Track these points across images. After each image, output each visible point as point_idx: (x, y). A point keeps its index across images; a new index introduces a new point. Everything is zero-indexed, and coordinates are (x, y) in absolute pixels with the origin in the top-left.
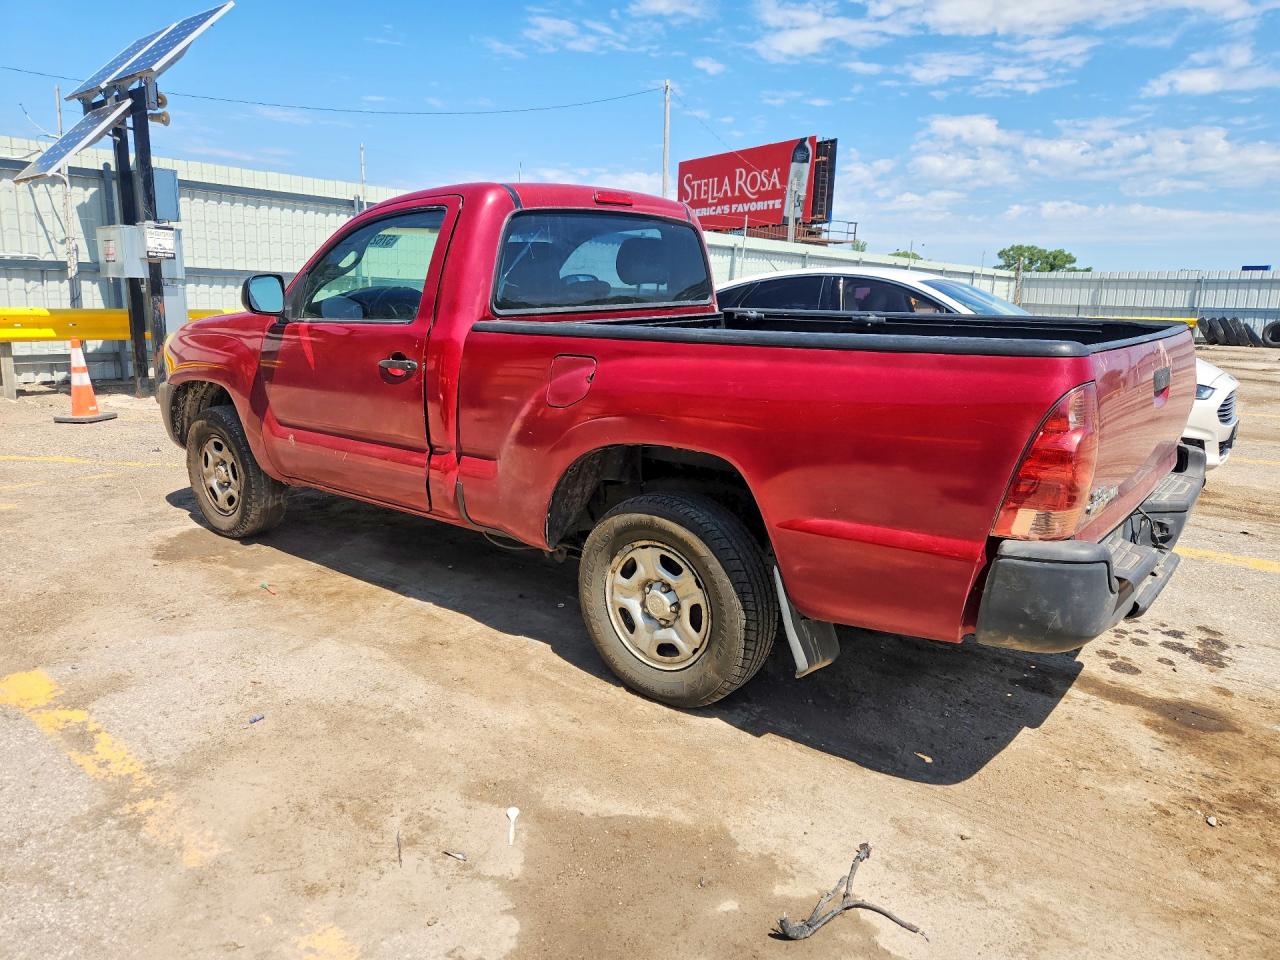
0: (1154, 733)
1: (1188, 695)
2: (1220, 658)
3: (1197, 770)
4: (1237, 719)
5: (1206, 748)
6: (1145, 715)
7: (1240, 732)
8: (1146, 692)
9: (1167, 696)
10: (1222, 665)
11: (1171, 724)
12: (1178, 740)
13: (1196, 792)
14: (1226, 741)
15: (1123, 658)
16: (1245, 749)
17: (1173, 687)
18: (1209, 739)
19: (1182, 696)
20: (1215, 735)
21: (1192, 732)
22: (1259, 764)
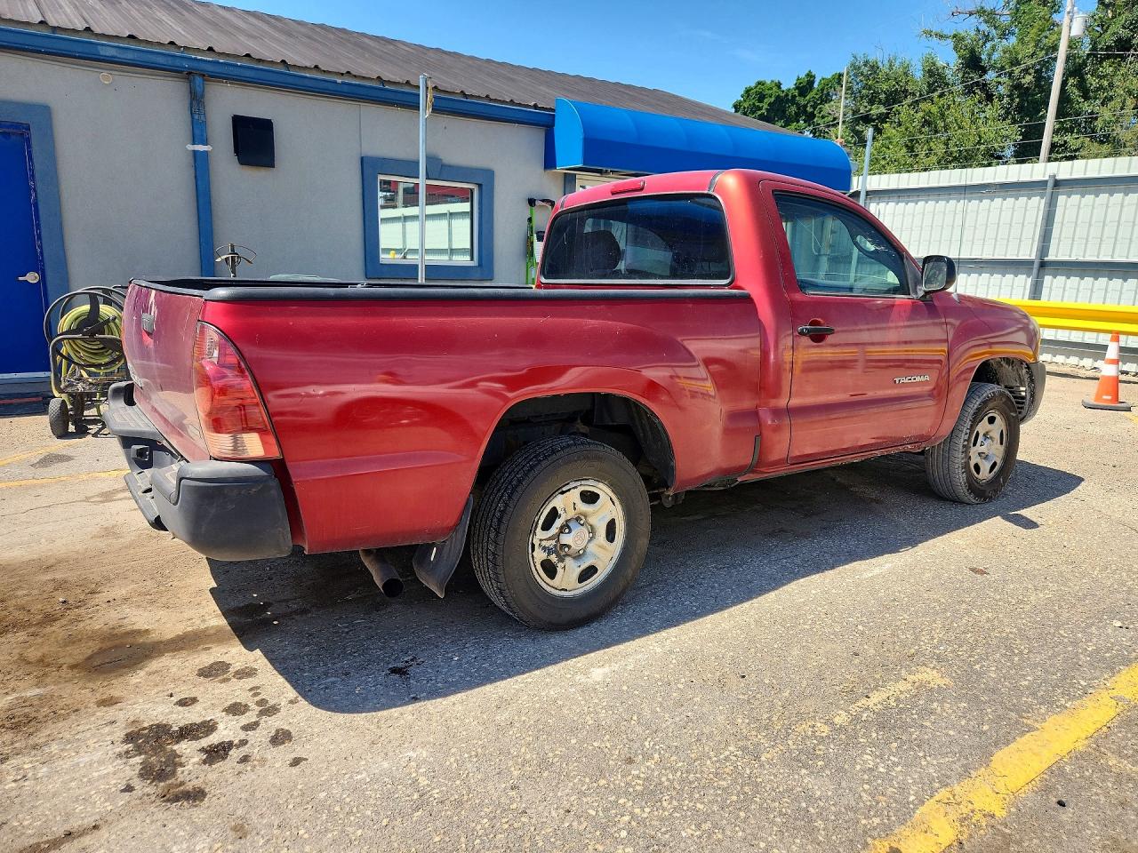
0: (136, 627)
1: (138, 677)
2: (139, 750)
3: (88, 622)
4: (80, 678)
5: (91, 638)
6: (154, 637)
7: (73, 667)
8: (173, 657)
9: (154, 665)
10: (129, 738)
11: (130, 640)
12: (116, 631)
13: (82, 611)
14: (80, 653)
15: (228, 680)
16: (61, 654)
17: (156, 678)
18: (94, 646)
19: (142, 673)
20: (90, 652)
21: (109, 644)
22: (45, 649)
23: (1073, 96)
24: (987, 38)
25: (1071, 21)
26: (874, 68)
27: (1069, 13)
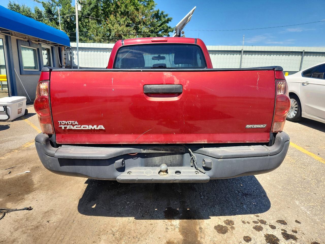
23: (81, 27)
24: (52, 6)
25: (77, 6)
26: (18, 8)
27: (76, 3)
